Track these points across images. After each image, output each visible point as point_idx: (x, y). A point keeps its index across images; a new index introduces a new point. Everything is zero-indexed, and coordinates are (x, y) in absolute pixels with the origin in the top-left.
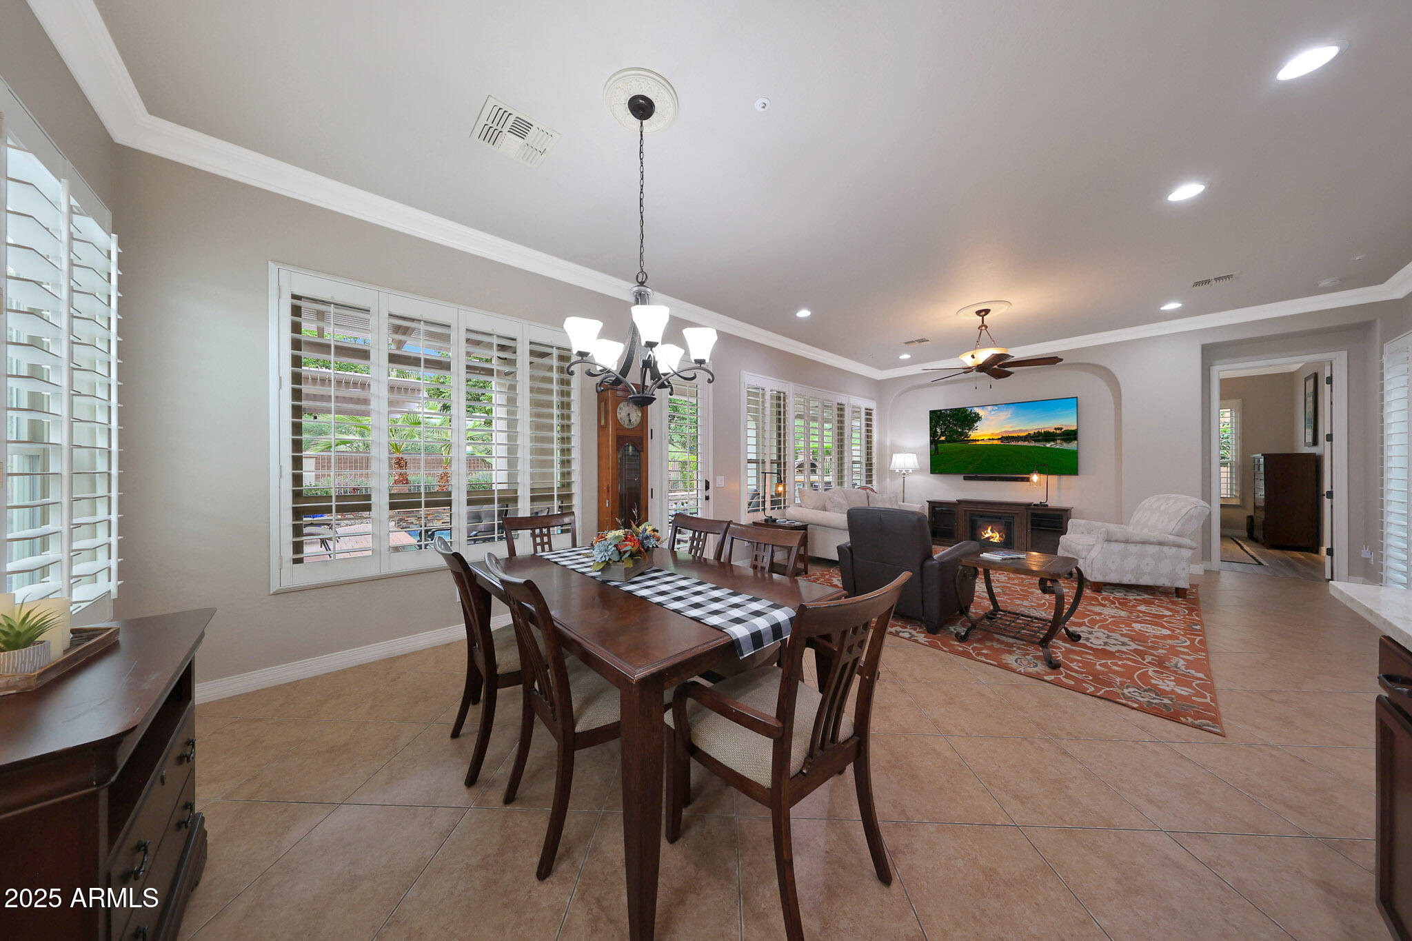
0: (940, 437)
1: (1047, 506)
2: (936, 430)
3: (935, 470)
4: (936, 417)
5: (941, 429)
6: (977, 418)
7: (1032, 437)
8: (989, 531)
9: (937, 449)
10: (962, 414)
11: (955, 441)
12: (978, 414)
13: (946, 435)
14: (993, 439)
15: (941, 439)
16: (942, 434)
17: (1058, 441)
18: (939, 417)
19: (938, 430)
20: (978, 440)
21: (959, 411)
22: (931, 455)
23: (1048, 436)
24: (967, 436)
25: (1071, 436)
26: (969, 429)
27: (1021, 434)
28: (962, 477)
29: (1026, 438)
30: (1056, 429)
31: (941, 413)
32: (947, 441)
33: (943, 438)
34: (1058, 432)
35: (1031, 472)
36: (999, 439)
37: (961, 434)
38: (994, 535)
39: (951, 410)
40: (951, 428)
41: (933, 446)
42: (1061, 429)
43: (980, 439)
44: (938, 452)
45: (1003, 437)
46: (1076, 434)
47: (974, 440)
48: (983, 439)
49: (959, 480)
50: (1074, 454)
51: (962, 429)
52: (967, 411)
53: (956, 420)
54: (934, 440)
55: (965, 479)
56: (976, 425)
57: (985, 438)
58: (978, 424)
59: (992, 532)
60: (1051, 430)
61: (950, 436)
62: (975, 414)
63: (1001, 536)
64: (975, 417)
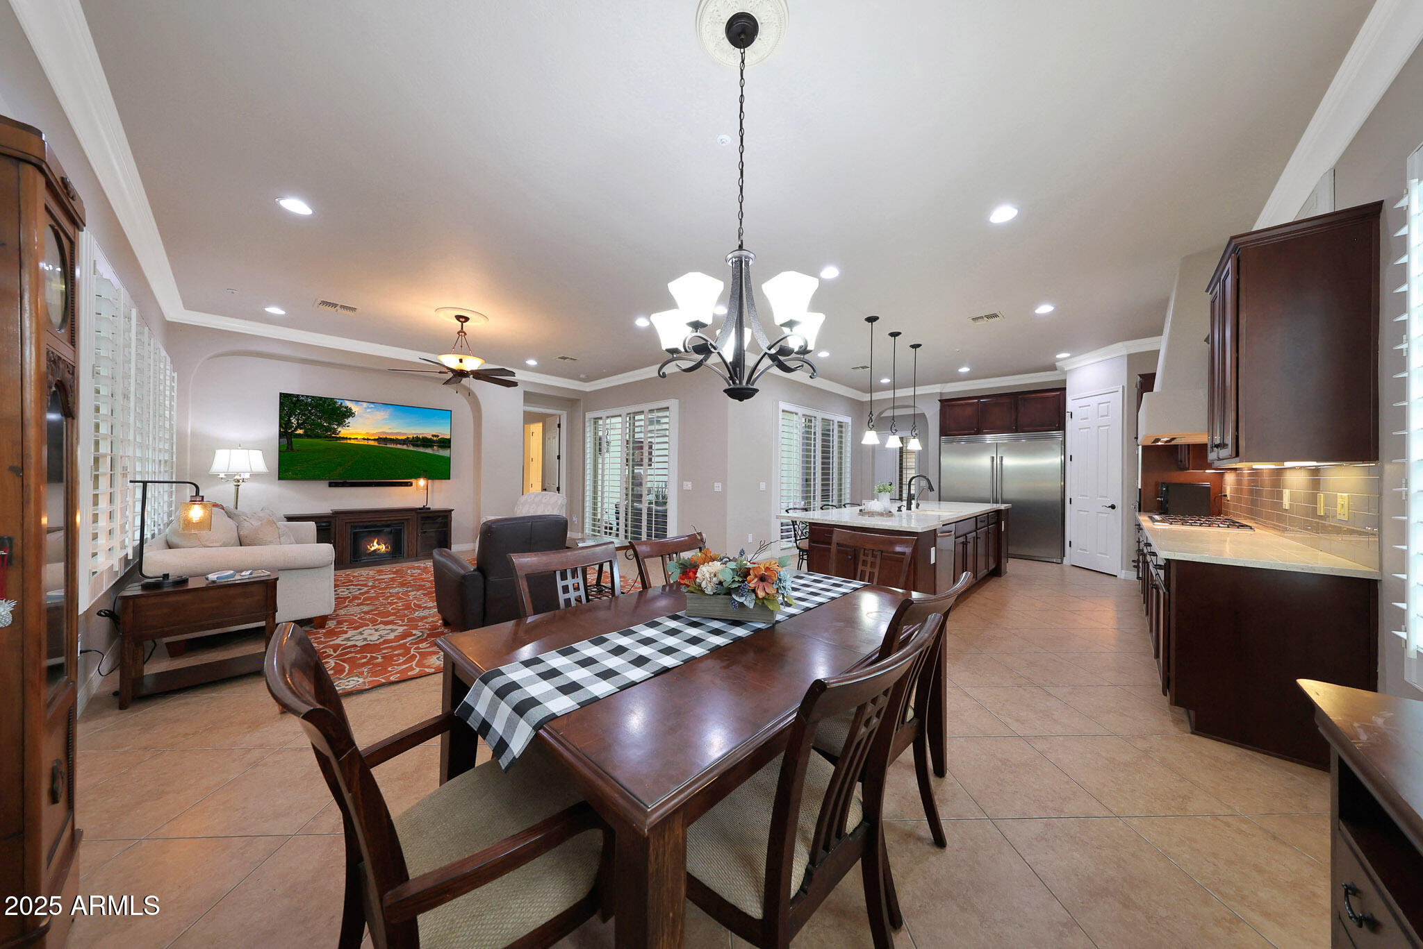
0: (296, 430)
1: (429, 508)
2: (289, 420)
3: (287, 471)
4: (289, 404)
5: (298, 420)
6: (349, 413)
7: (411, 441)
8: (375, 543)
9: (290, 444)
10: (330, 405)
11: (317, 437)
12: (351, 409)
13: (305, 428)
14: (368, 439)
15: (297, 432)
16: (299, 426)
17: (435, 447)
18: (295, 404)
19: (293, 420)
20: (350, 439)
21: (324, 402)
22: (280, 451)
23: (426, 442)
24: (335, 431)
25: (445, 443)
26: (339, 425)
27: (400, 438)
28: (327, 483)
29: (404, 442)
30: (433, 436)
31: (298, 400)
32: (306, 435)
33: (300, 431)
34: (435, 439)
35: (417, 477)
36: (374, 440)
37: (328, 429)
38: (380, 547)
39: (313, 397)
40: (313, 420)
41: (285, 440)
42: (438, 436)
43: (353, 437)
44: (292, 449)
45: (381, 438)
46: (450, 442)
47: (343, 438)
48: (357, 439)
49: (321, 487)
50: (448, 460)
51: (329, 424)
52: (336, 402)
53: (321, 411)
54: (286, 432)
55: (331, 485)
56: (347, 422)
57: (359, 437)
58: (349, 421)
59: (379, 543)
60: (430, 437)
61: (312, 430)
62: (346, 408)
63: (387, 547)
64: (346, 412)
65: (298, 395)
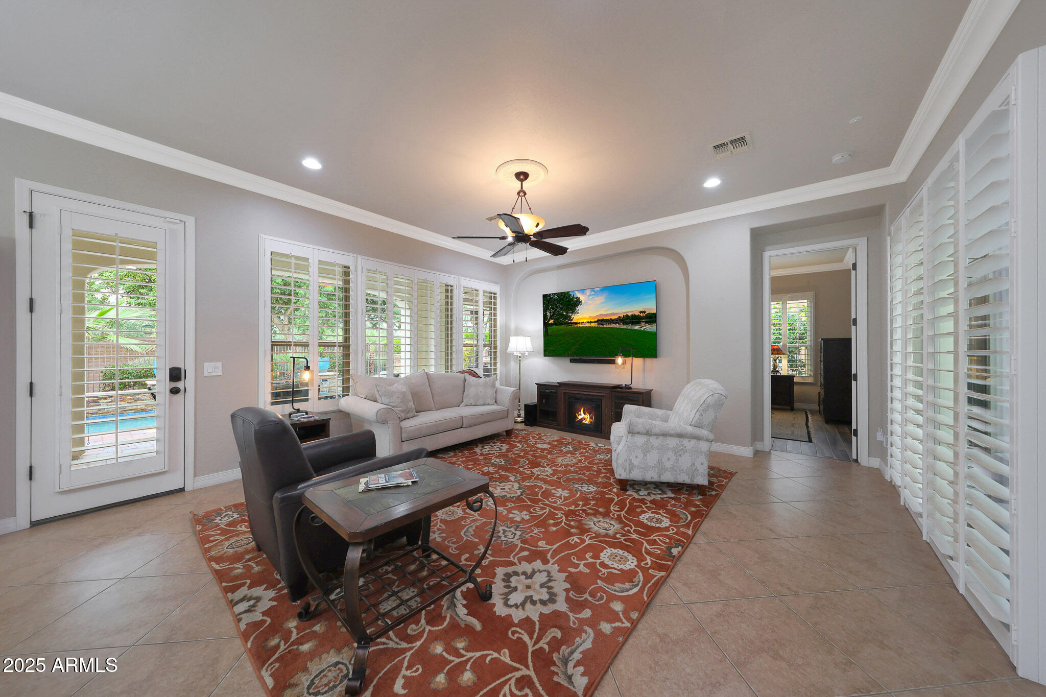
0: (549, 321)
1: (630, 388)
2: (547, 313)
3: (548, 349)
4: (548, 300)
5: (550, 313)
6: (578, 302)
7: (622, 320)
8: (582, 412)
9: (548, 331)
10: (566, 298)
11: (561, 324)
12: (579, 299)
13: (554, 318)
14: (591, 322)
15: (550, 322)
16: (551, 318)
17: (642, 324)
20: (579, 323)
21: (564, 296)
22: (544, 336)
23: (633, 319)
24: (570, 317)
25: (651, 318)
26: (572, 313)
27: (613, 318)
28: (570, 359)
29: (617, 321)
30: (641, 312)
32: (555, 324)
33: (551, 321)
34: (642, 315)
36: (595, 322)
37: (566, 317)
38: (586, 416)
39: (558, 294)
40: (558, 311)
41: (545, 329)
42: (644, 312)
43: (581, 322)
44: (549, 335)
45: (599, 320)
46: (655, 317)
47: (576, 323)
48: (583, 322)
49: (566, 362)
50: (653, 337)
51: (567, 313)
52: (570, 295)
53: (562, 304)
55: (572, 361)
56: (577, 309)
57: (585, 321)
58: (579, 308)
59: (585, 414)
60: (637, 314)
61: (557, 319)
62: (576, 298)
63: (591, 418)
64: (577, 301)
65: (550, 294)
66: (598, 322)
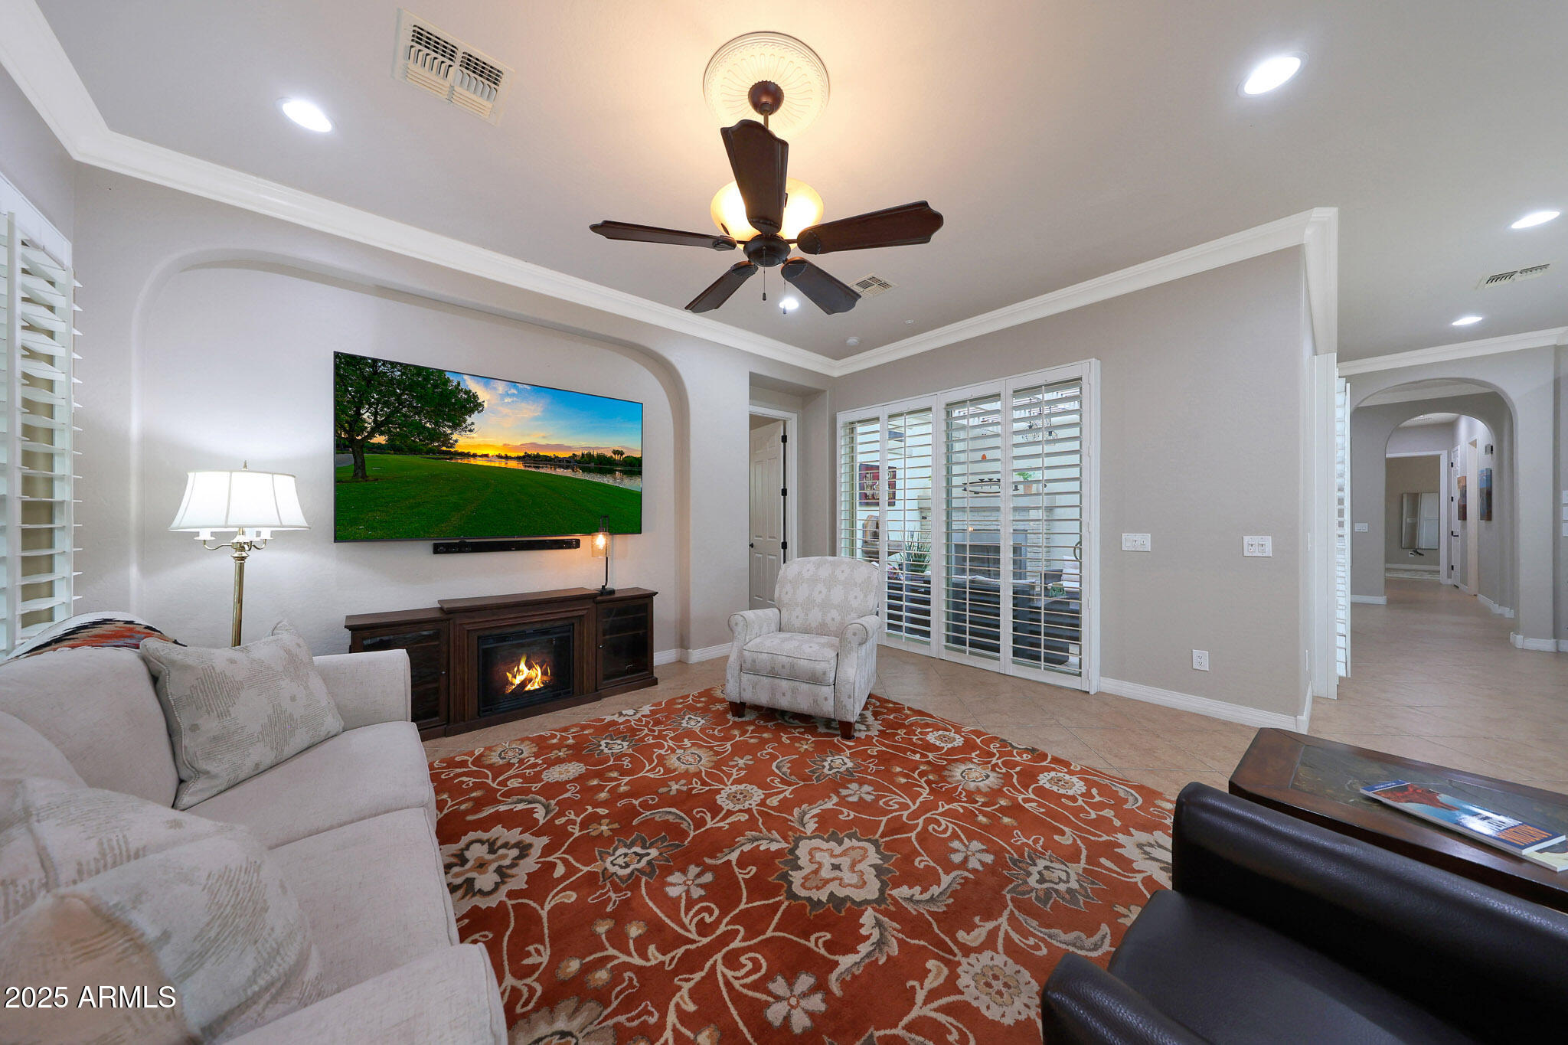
0: (371, 435)
2: (358, 414)
3: (354, 522)
4: (355, 379)
5: (375, 414)
6: (471, 404)
7: (579, 462)
8: (523, 666)
9: (360, 465)
10: (436, 386)
11: (414, 451)
12: (475, 397)
13: (388, 432)
14: (507, 458)
15: (375, 440)
16: (378, 428)
18: (369, 381)
19: (366, 416)
20: (475, 456)
21: (426, 379)
22: (338, 481)
23: (601, 464)
24: (446, 440)
25: (633, 467)
26: (456, 426)
27: (562, 455)
28: (428, 545)
29: (570, 463)
30: (615, 452)
31: (375, 373)
32: (392, 448)
33: (380, 439)
34: (617, 457)
35: (591, 530)
36: (518, 458)
37: (434, 435)
38: (533, 673)
39: (405, 367)
40: (405, 416)
41: (349, 457)
42: (621, 453)
43: (479, 453)
44: (364, 477)
45: (529, 456)
46: (640, 465)
47: (468, 455)
48: (486, 456)
49: (417, 556)
50: (637, 497)
51: (436, 424)
52: (448, 381)
53: (419, 398)
54: (352, 440)
55: (437, 550)
56: (469, 420)
57: (491, 453)
58: (473, 418)
59: (530, 667)
60: (609, 454)
61: (403, 437)
62: (468, 392)
63: (544, 673)
64: (468, 401)
65: (375, 361)
66: (525, 459)
